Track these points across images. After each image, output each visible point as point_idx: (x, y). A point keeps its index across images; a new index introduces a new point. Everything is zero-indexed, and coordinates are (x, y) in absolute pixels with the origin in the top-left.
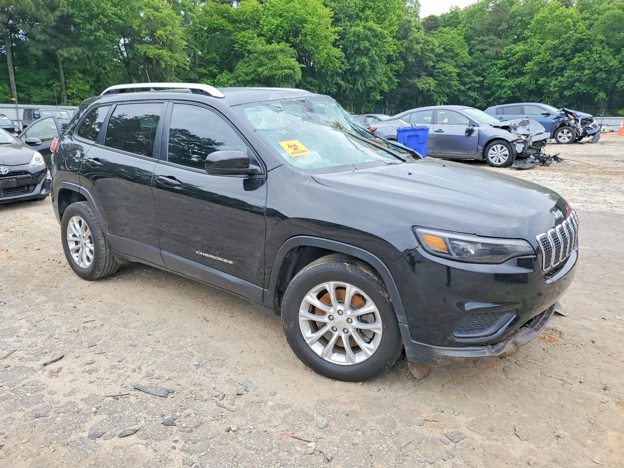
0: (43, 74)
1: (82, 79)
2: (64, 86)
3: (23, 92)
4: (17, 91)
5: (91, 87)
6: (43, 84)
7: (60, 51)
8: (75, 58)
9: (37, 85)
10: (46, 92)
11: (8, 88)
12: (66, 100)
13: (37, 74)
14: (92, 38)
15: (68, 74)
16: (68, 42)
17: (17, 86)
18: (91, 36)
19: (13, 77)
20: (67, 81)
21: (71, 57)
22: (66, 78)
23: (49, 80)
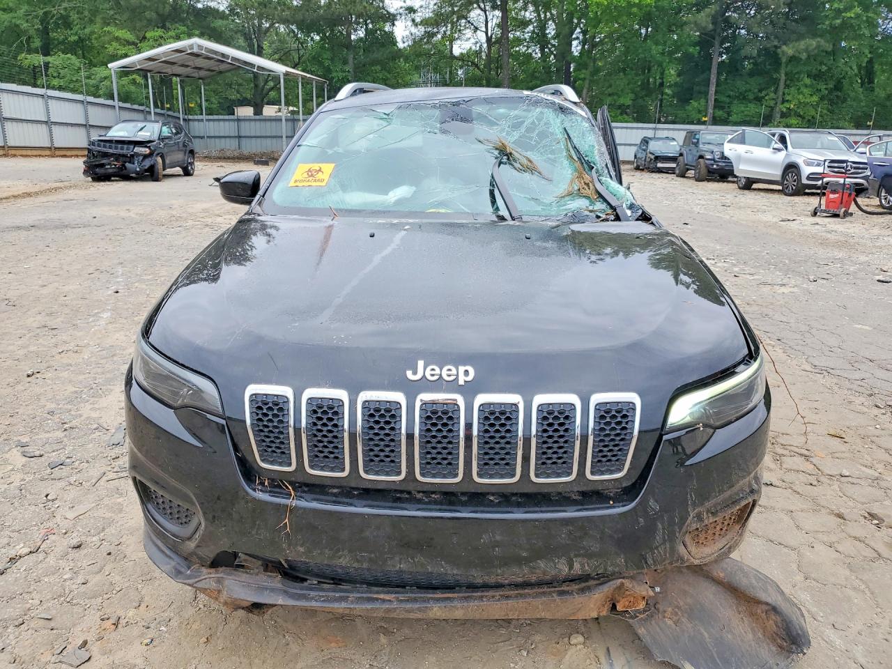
0: (754, 83)
1: (811, 86)
2: (780, 99)
3: (722, 108)
4: (715, 107)
5: (822, 99)
6: (751, 96)
7: (784, 48)
8: (804, 56)
9: (743, 98)
10: (752, 108)
11: (703, 104)
12: (778, 119)
13: (747, 83)
14: (838, 21)
15: (791, 79)
16: (802, 32)
17: (715, 100)
18: (837, 19)
19: (714, 89)
20: (786, 91)
21: (797, 55)
22: (787, 86)
23: (760, 91)
